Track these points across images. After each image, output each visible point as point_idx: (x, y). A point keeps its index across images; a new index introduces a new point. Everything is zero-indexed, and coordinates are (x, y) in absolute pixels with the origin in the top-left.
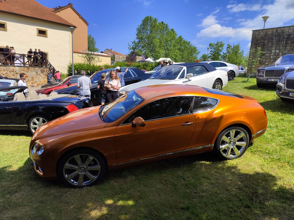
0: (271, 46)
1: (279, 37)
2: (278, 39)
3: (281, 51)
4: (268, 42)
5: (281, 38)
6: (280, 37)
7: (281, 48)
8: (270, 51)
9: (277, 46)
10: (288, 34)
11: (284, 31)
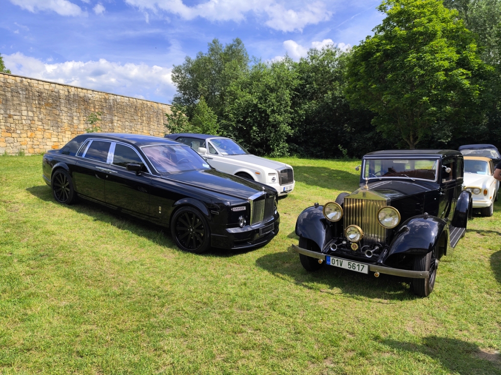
0: (19, 104)
1: (27, 92)
2: (26, 94)
3: (35, 115)
6: (29, 93)
7: (35, 109)
8: (19, 112)
9: (27, 106)
10: (38, 91)
11: (32, 85)
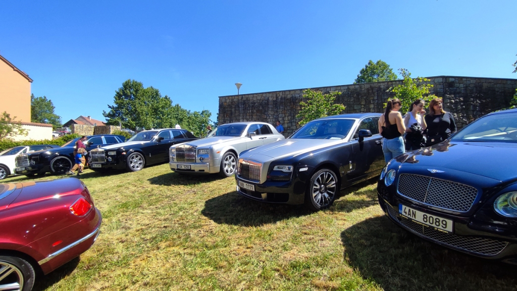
4: (235, 110)
5: (247, 106)
